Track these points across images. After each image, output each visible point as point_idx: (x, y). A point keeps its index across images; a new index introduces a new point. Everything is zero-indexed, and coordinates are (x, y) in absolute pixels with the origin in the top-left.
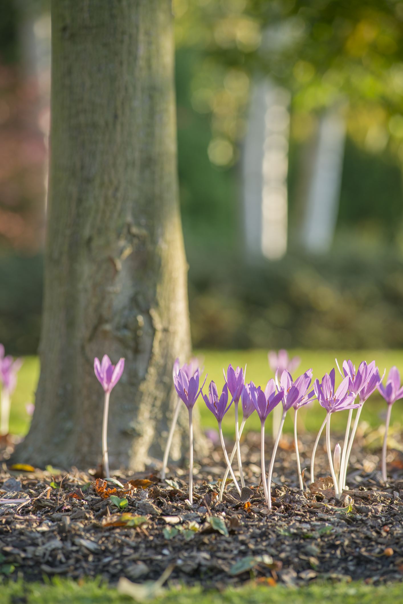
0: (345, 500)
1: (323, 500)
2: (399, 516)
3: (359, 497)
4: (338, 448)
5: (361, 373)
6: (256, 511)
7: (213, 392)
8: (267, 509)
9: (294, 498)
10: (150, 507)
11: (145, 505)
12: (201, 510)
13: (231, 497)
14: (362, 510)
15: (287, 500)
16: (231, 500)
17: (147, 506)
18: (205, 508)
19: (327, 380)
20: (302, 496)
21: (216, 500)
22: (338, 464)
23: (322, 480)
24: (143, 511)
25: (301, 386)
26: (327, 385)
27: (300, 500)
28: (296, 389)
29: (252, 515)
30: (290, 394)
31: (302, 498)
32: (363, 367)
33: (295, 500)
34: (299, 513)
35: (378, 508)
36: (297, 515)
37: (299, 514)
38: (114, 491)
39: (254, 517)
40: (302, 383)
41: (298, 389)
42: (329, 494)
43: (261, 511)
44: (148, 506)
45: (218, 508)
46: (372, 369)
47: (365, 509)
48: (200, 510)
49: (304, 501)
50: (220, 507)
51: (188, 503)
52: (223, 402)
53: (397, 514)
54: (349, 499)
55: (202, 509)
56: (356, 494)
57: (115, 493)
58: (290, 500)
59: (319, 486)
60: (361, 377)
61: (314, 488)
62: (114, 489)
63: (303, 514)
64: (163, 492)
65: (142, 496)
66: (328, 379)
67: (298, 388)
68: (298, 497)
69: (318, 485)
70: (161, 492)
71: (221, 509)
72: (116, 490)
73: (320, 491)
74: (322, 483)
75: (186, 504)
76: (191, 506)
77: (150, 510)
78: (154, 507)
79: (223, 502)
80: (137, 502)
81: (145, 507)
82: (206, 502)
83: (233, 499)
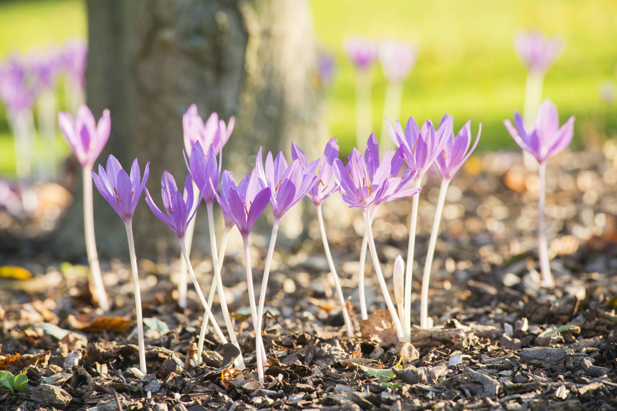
0: (402, 351)
1: (375, 350)
2: (464, 385)
3: (437, 340)
4: (399, 263)
5: (424, 138)
6: (237, 386)
7: (170, 188)
8: (256, 382)
9: (322, 351)
10: (50, 393)
11: (41, 389)
12: (153, 386)
13: (217, 356)
15: (309, 355)
16: (216, 360)
17: (45, 391)
18: (159, 382)
19: (358, 158)
20: (336, 346)
21: (194, 361)
22: (400, 288)
23: (380, 314)
24: (39, 400)
25: (296, 179)
26: (359, 167)
27: (330, 354)
28: (290, 182)
29: (220, 396)
30: (280, 191)
31: (335, 350)
32: (427, 130)
33: (323, 354)
34: (303, 386)
35: (436, 371)
36: (300, 390)
37: (303, 389)
38: (16, 358)
39: (225, 399)
40: (298, 173)
41: (293, 183)
42: (391, 336)
43: (244, 386)
45: (172, 384)
46: (444, 131)
47: (412, 375)
48: (151, 385)
49: (337, 355)
50: (176, 382)
51: (136, 373)
53: (462, 382)
54: (410, 350)
55: (154, 384)
57: (18, 361)
58: (315, 354)
59: (375, 324)
60: (425, 145)
61: (367, 327)
62: (15, 354)
63: (310, 388)
64: (107, 352)
67: (292, 181)
68: (329, 350)
69: (373, 322)
70: (103, 353)
71: (179, 385)
72: (19, 357)
73: (376, 332)
74: (381, 318)
75: (134, 374)
76: (142, 377)
77: (49, 397)
78: (56, 393)
79: (201, 365)
80: (43, 378)
81: (41, 394)
82: (166, 369)
83: (219, 359)
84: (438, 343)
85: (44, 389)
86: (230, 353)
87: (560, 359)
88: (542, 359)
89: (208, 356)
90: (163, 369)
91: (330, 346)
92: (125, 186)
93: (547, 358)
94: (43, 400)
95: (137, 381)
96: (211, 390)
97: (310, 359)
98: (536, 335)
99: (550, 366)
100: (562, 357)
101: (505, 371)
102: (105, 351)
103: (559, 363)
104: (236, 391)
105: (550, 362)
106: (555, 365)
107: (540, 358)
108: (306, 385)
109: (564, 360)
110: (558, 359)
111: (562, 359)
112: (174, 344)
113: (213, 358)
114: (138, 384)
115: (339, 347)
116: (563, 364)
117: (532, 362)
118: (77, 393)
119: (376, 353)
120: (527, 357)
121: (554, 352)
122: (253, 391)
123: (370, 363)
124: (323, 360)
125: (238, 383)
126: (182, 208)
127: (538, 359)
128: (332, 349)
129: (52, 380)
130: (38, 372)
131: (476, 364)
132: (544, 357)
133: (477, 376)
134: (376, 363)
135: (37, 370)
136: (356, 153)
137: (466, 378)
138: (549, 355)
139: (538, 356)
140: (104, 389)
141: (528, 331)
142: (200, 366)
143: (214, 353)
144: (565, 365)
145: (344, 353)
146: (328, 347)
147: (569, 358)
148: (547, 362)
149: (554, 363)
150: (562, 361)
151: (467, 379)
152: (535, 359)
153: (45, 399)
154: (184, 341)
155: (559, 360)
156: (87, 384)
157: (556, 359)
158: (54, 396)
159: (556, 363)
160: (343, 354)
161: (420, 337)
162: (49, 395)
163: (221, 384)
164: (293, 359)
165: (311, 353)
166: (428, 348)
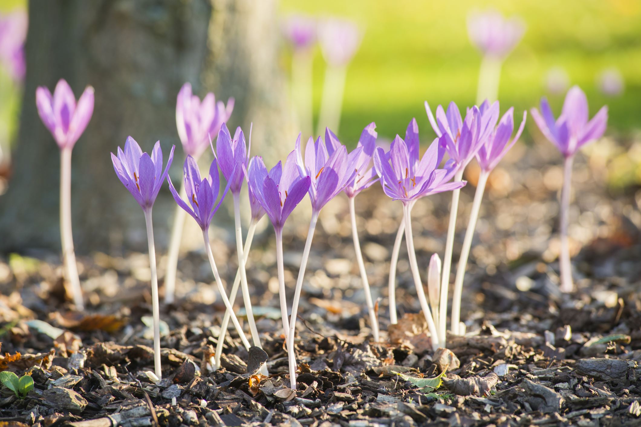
0: (442, 359)
1: (408, 357)
2: (522, 398)
4: (435, 262)
5: (469, 126)
6: (267, 393)
7: (192, 175)
8: (288, 389)
9: (352, 357)
10: (64, 397)
11: (55, 393)
12: (172, 391)
13: (237, 361)
14: (456, 387)
15: (338, 361)
16: (236, 365)
17: (59, 395)
18: (178, 387)
19: (400, 146)
20: (367, 351)
21: (211, 365)
22: (436, 290)
23: (411, 318)
24: (52, 404)
25: (340, 168)
26: (401, 156)
27: (361, 360)
28: (332, 171)
29: (252, 404)
30: (321, 181)
31: (367, 356)
32: (473, 117)
33: (354, 361)
34: (342, 395)
35: (488, 382)
36: (339, 399)
37: (343, 398)
38: (17, 358)
39: (257, 408)
40: (342, 161)
41: (336, 172)
42: (424, 342)
43: (276, 394)
44: (61, 395)
45: (196, 390)
46: (490, 119)
48: (169, 391)
49: (369, 362)
50: (200, 388)
51: (151, 377)
52: (206, 197)
53: (519, 395)
54: (450, 358)
55: (174, 390)
56: (470, 343)
57: (19, 361)
58: (345, 360)
60: (470, 133)
61: (396, 332)
62: (16, 354)
63: (349, 398)
64: (114, 354)
65: (72, 364)
66: (402, 146)
67: (335, 169)
68: (360, 356)
69: (404, 327)
70: (110, 354)
71: (203, 392)
72: (20, 356)
73: (407, 338)
74: (412, 322)
75: (148, 378)
76: (157, 381)
77: (63, 401)
78: (71, 397)
79: (221, 369)
80: (50, 381)
81: (54, 397)
82: (184, 374)
83: (240, 364)
84: (476, 351)
85: (58, 393)
86: (256, 358)
87: (622, 371)
88: (602, 371)
89: (228, 360)
90: (181, 373)
91: (361, 352)
92: (147, 172)
93: (608, 370)
94: (56, 404)
95: (152, 386)
96: (239, 397)
97: (339, 365)
98: (582, 345)
99: (611, 379)
100: (624, 370)
101: (561, 383)
102: (112, 352)
103: (621, 376)
104: (266, 398)
105: (611, 374)
106: (616, 378)
107: (600, 369)
108: (344, 394)
109: (626, 373)
110: (620, 371)
111: (624, 372)
112: (183, 346)
113: (233, 362)
114: (154, 389)
115: (370, 353)
116: (625, 377)
117: (591, 374)
118: (91, 398)
119: (409, 360)
120: (585, 368)
121: (615, 364)
122: (285, 399)
123: (408, 371)
124: (353, 367)
125: (268, 391)
126: (209, 197)
127: (597, 371)
128: (363, 355)
129: (62, 383)
130: (43, 374)
131: (527, 375)
132: (605, 369)
133: (537, 388)
134: (415, 371)
135: (42, 372)
136: (398, 140)
137: (524, 390)
138: (610, 367)
139: (597, 368)
140: (122, 393)
141: (571, 340)
142: (219, 371)
143: (234, 357)
144: (627, 378)
145: (376, 359)
146: (358, 352)
147: (632, 370)
148: (607, 375)
149: (616, 376)
150: (625, 374)
151: (526, 392)
152: (594, 370)
153: (59, 404)
154: (194, 343)
155: (620, 373)
156: (100, 388)
157: (617, 371)
158: (69, 400)
159: (617, 376)
160: (375, 361)
161: (455, 344)
162: (63, 399)
163: (249, 390)
164: (321, 365)
165: (340, 359)
166: (465, 357)
